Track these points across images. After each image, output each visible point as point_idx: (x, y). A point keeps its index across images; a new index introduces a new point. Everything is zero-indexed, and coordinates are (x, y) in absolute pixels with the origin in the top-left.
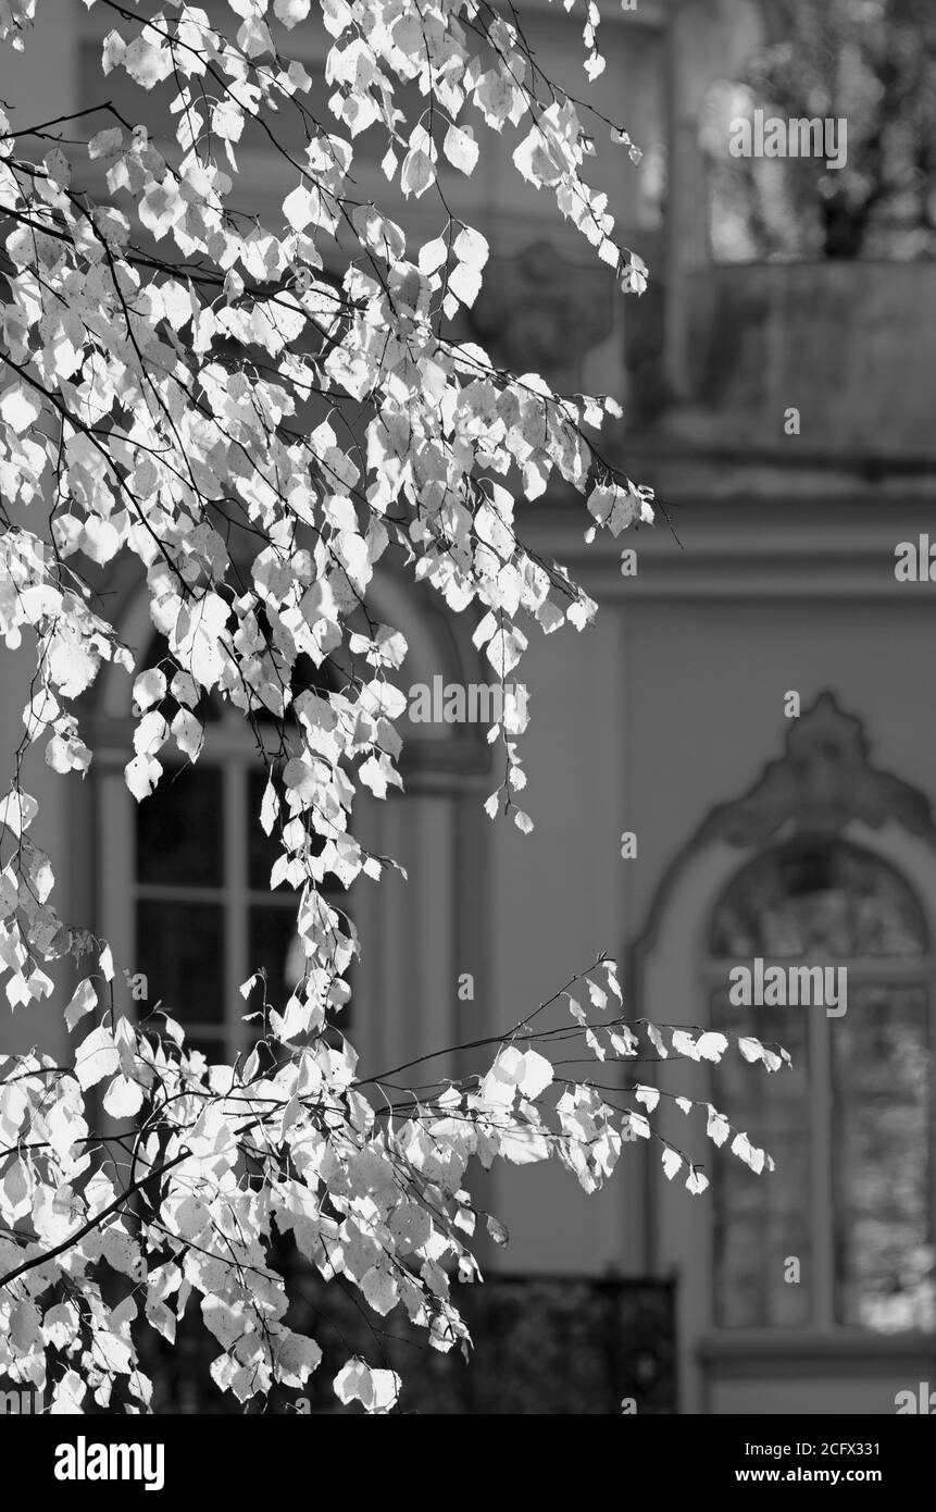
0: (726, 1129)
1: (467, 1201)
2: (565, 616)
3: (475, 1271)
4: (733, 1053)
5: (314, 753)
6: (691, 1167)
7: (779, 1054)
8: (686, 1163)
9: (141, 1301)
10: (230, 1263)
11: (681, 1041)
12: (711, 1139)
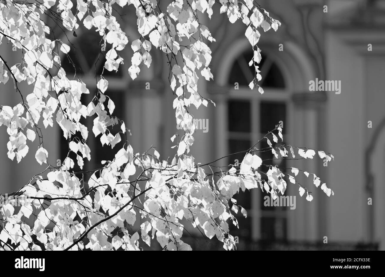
0: (319, 182)
1: (235, 202)
2: (271, 26)
3: (237, 224)
4: (317, 156)
5: (187, 67)
6: (308, 193)
7: (330, 156)
8: (306, 191)
9: (140, 234)
10: (165, 221)
11: (301, 152)
12: (315, 185)
